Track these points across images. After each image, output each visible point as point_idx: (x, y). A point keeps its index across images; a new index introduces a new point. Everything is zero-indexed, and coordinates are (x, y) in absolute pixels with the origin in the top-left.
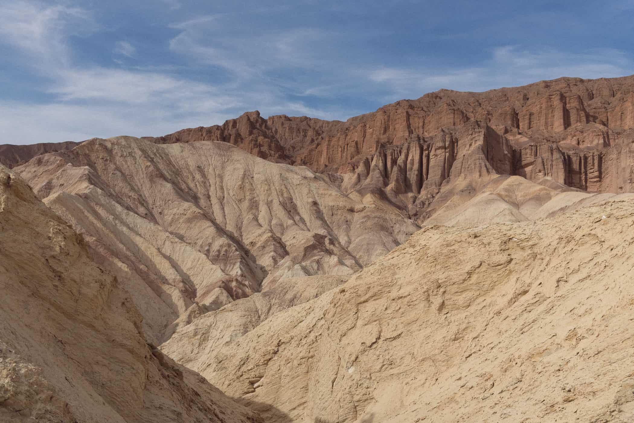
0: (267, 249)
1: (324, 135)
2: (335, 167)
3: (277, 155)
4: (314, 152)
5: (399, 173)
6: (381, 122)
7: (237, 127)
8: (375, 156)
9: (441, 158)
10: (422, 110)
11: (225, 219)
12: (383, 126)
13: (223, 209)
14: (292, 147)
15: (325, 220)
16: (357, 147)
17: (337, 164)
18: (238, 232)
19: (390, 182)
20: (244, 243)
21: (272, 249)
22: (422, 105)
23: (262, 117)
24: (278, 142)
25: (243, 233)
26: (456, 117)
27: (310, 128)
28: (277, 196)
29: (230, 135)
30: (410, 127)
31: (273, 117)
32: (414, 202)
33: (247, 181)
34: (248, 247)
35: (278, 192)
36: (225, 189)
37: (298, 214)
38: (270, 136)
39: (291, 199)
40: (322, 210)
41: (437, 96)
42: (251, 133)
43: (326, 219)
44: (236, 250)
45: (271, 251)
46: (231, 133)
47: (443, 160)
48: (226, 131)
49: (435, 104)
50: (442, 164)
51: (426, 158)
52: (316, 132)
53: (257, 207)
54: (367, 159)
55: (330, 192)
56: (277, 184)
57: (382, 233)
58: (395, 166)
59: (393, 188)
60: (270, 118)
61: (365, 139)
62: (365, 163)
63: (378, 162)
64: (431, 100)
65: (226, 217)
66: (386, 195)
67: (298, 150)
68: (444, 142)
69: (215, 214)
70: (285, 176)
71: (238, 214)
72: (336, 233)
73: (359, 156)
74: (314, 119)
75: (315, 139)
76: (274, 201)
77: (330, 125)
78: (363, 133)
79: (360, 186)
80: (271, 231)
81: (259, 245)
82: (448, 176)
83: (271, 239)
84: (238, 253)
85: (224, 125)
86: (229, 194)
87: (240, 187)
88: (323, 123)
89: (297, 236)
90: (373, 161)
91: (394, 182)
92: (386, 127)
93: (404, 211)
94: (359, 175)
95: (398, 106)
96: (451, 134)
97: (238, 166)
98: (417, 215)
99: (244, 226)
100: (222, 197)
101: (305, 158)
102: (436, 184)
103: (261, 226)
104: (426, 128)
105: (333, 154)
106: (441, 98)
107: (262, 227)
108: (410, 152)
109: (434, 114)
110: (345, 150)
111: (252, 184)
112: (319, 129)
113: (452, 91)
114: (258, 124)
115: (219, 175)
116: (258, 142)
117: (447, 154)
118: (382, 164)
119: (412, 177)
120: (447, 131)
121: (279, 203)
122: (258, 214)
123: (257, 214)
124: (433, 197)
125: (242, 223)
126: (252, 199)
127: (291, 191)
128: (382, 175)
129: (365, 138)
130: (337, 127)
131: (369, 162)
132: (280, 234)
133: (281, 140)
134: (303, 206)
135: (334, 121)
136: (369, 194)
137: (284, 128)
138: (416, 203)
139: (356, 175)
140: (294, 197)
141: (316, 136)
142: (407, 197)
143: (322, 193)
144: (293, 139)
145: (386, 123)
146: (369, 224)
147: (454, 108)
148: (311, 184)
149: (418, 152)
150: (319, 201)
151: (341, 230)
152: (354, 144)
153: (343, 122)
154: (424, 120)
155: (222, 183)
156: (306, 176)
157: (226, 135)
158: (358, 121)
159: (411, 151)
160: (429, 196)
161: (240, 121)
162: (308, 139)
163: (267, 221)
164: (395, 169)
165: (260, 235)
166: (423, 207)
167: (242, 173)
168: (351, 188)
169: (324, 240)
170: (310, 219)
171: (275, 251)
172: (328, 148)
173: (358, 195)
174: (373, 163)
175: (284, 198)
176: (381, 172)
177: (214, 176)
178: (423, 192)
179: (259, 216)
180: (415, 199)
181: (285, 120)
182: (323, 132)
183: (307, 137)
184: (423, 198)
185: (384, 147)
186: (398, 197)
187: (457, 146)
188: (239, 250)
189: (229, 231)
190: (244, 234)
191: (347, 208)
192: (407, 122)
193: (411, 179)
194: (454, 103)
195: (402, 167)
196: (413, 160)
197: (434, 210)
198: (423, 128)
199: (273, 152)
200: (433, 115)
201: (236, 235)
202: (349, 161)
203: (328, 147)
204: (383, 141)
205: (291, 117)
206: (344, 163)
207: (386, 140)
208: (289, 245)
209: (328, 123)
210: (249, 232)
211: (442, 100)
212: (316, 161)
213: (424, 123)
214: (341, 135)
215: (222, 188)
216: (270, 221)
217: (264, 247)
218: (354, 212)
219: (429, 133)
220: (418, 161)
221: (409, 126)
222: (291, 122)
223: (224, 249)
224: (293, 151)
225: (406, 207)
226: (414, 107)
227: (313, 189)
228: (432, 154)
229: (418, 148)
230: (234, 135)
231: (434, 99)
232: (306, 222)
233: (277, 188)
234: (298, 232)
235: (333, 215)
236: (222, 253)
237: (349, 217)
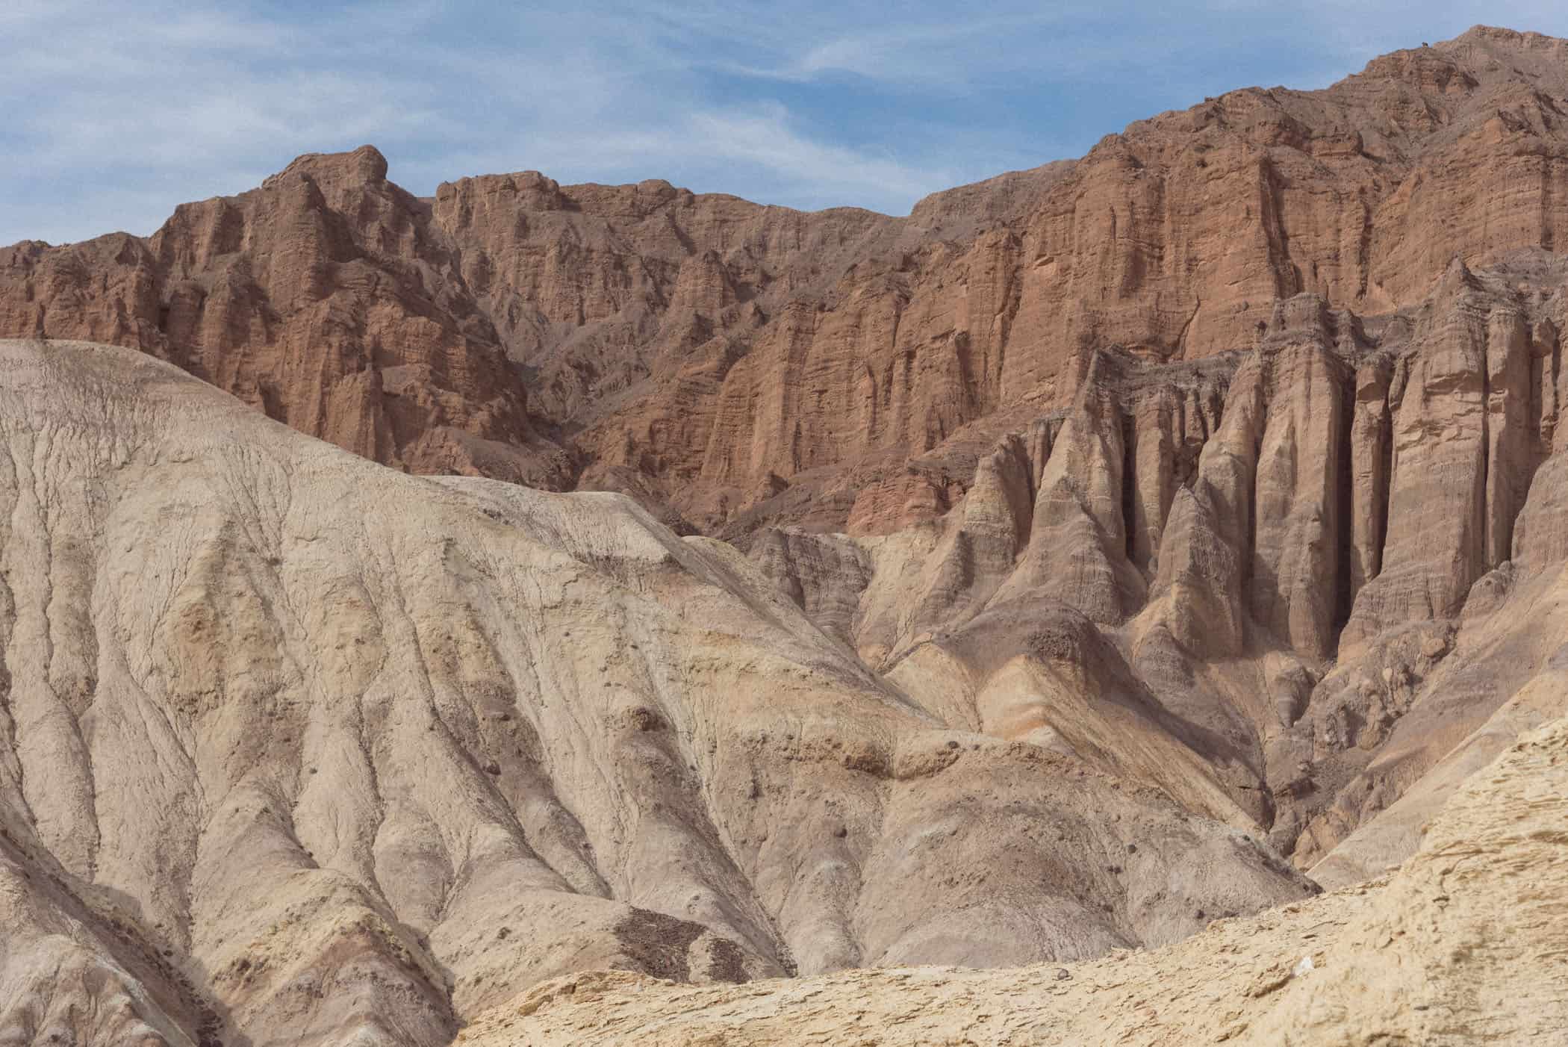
0: (335, 1003)
1: (776, 295)
2: (830, 490)
3: (482, 417)
4: (706, 399)
5: (1209, 533)
6: (1108, 223)
7: (246, 244)
8: (1066, 429)
9: (1457, 445)
10: (1359, 149)
11: (93, 815)
12: (1123, 246)
13: (83, 757)
14: (578, 366)
15: (709, 826)
16: (966, 373)
17: (847, 471)
18: (168, 899)
19: (1155, 585)
20: (198, 964)
21: (364, 1006)
22: (1357, 119)
23: (401, 184)
24: (494, 338)
25: (195, 906)
26: (1556, 196)
27: (692, 251)
28: (418, 677)
29: (200, 294)
30: (1286, 256)
31: (467, 182)
32: (1298, 710)
33: (238, 582)
34: (219, 991)
35: (426, 655)
36: (102, 636)
37: (546, 786)
38: (441, 300)
39: (505, 696)
40: (691, 760)
41: (1449, 70)
42: (325, 282)
43: (716, 817)
44: (135, 1012)
45: (353, 1021)
46: (207, 281)
47: (1473, 458)
48: (177, 270)
49: (1433, 114)
50: (1466, 479)
51: (1373, 441)
52: (724, 274)
53: (291, 745)
54: (1018, 446)
55: (747, 653)
56: (420, 602)
57: (1049, 906)
58: (1182, 492)
59: (1173, 625)
60: (447, 191)
61: (1016, 325)
62: (1001, 469)
63: (1081, 465)
64: (1412, 91)
65: (99, 805)
66: (1125, 666)
67: (614, 387)
68: (1480, 345)
69: (30, 788)
70: (476, 556)
71: (172, 786)
72: (772, 906)
73: (980, 422)
74: (718, 197)
75: (718, 320)
76: (399, 708)
77: (812, 236)
78: (1000, 286)
79: (969, 612)
80: (368, 894)
81: (283, 977)
82: (1506, 553)
83: (360, 941)
84: (142, 1028)
85: (168, 231)
86: (124, 663)
87: (193, 619)
88: (768, 227)
89: (520, 928)
90: (1053, 457)
91: (1175, 590)
92: (1138, 250)
93: (1235, 763)
94: (966, 542)
95: (1212, 128)
96: (1520, 297)
97: (193, 490)
98: (1313, 788)
99: (204, 861)
100: (82, 685)
101: (652, 433)
102: (1428, 598)
103: (308, 860)
104: (1382, 262)
105: (820, 412)
106: (1470, 83)
107: (314, 866)
108: (1273, 407)
109: (1428, 179)
110: (897, 389)
111: (266, 605)
112: (744, 263)
113: (1541, 41)
114: (373, 230)
115: (71, 546)
116: (367, 339)
117: (1498, 422)
118: (1106, 475)
119: (1284, 561)
120: (1494, 282)
121: (427, 718)
122: (298, 788)
123: (287, 787)
124: (1412, 680)
125: (195, 842)
126: (263, 697)
127: (508, 647)
128: (1106, 548)
129: (1012, 315)
130: (852, 245)
131: (1026, 464)
132: (420, 909)
133: (512, 323)
134: (574, 738)
135: (831, 214)
136: (1020, 661)
137: (532, 250)
138: (1307, 717)
139: (948, 546)
140: (522, 685)
141: (724, 298)
142: (1253, 682)
143: (696, 659)
144: (582, 321)
145: (1143, 230)
146: (974, 847)
147: (1546, 139)
148: (631, 603)
149: (1323, 405)
150: (676, 712)
151: (806, 887)
152: (946, 352)
153: (889, 220)
154: (1368, 211)
155: (86, 595)
156: (619, 553)
157: (176, 295)
158: (981, 212)
159: (1280, 397)
160: (1387, 674)
161: (259, 213)
162: (677, 317)
163: (347, 836)
164: (1186, 506)
165: (295, 919)
166: (1351, 743)
167: (212, 536)
168: (918, 620)
169: (685, 951)
170: (617, 820)
171: (378, 1020)
172: (790, 379)
173: (953, 665)
174: (1052, 474)
175: (458, 688)
176: (1098, 527)
177: (40, 556)
178: (1353, 650)
179: (304, 798)
180: (1303, 689)
181: (538, 206)
182: (767, 278)
183: (673, 309)
184: (1353, 683)
185: (1121, 375)
186: (1198, 679)
187: (1556, 371)
188: (151, 1013)
189: (107, 890)
190: (203, 910)
191: (848, 750)
192: (1265, 223)
193: (1282, 572)
194: (1553, 116)
195: (1229, 495)
196: (1291, 452)
197: (1416, 761)
198: (1363, 259)
199: (455, 400)
200: (1420, 181)
201: (151, 915)
202: (920, 455)
203: (789, 372)
204: (1118, 335)
205: (574, 188)
206: (885, 465)
207: (1143, 332)
208: (470, 979)
209: (799, 222)
210: (233, 895)
211: (1479, 96)
212: (714, 458)
213: (1368, 228)
214: (871, 294)
215: (84, 627)
216: (367, 832)
217: (313, 993)
218: (890, 775)
219: (1396, 292)
220: (1322, 460)
221: (1277, 247)
222: (577, 217)
223: (61, 1004)
224: (586, 391)
225: (1245, 740)
226: (1307, 135)
227: (641, 636)
228: (1403, 419)
229: (1321, 384)
230: (227, 293)
231: (1432, 89)
232: (591, 838)
233: (422, 628)
234: (529, 900)
235: (756, 794)
236: (49, 1028)
237: (855, 806)
